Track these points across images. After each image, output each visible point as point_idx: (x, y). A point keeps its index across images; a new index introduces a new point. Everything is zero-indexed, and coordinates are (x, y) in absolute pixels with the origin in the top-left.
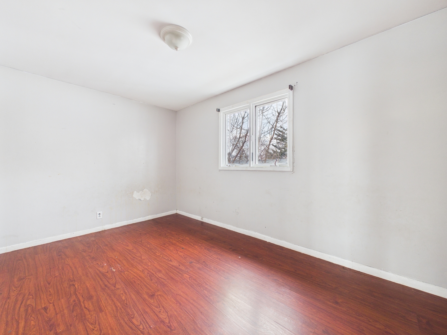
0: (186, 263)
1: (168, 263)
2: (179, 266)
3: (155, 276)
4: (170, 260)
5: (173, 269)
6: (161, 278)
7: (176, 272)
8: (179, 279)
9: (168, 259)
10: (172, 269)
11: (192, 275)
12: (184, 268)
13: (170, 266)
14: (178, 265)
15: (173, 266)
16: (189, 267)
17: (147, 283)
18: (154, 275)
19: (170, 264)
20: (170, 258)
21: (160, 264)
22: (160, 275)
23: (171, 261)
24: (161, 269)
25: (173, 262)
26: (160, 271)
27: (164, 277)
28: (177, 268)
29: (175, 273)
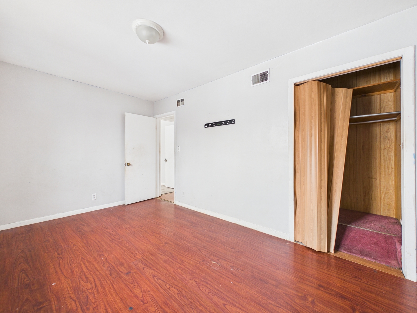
0: (135, 272)
1: (157, 272)
2: (143, 268)
3: (168, 257)
4: (155, 278)
5: (151, 264)
6: (163, 255)
7: (148, 261)
8: (146, 254)
9: (157, 279)
10: (153, 264)
11: (133, 257)
12: (139, 266)
13: (154, 268)
14: (145, 269)
15: (151, 268)
16: (133, 266)
17: (173, 251)
18: (170, 258)
19: (154, 270)
20: (155, 280)
21: (168, 271)
22: (164, 257)
23: (154, 276)
24: (165, 264)
25: (150, 273)
26: (165, 261)
27: (160, 255)
28: (147, 265)
29: (150, 259)
